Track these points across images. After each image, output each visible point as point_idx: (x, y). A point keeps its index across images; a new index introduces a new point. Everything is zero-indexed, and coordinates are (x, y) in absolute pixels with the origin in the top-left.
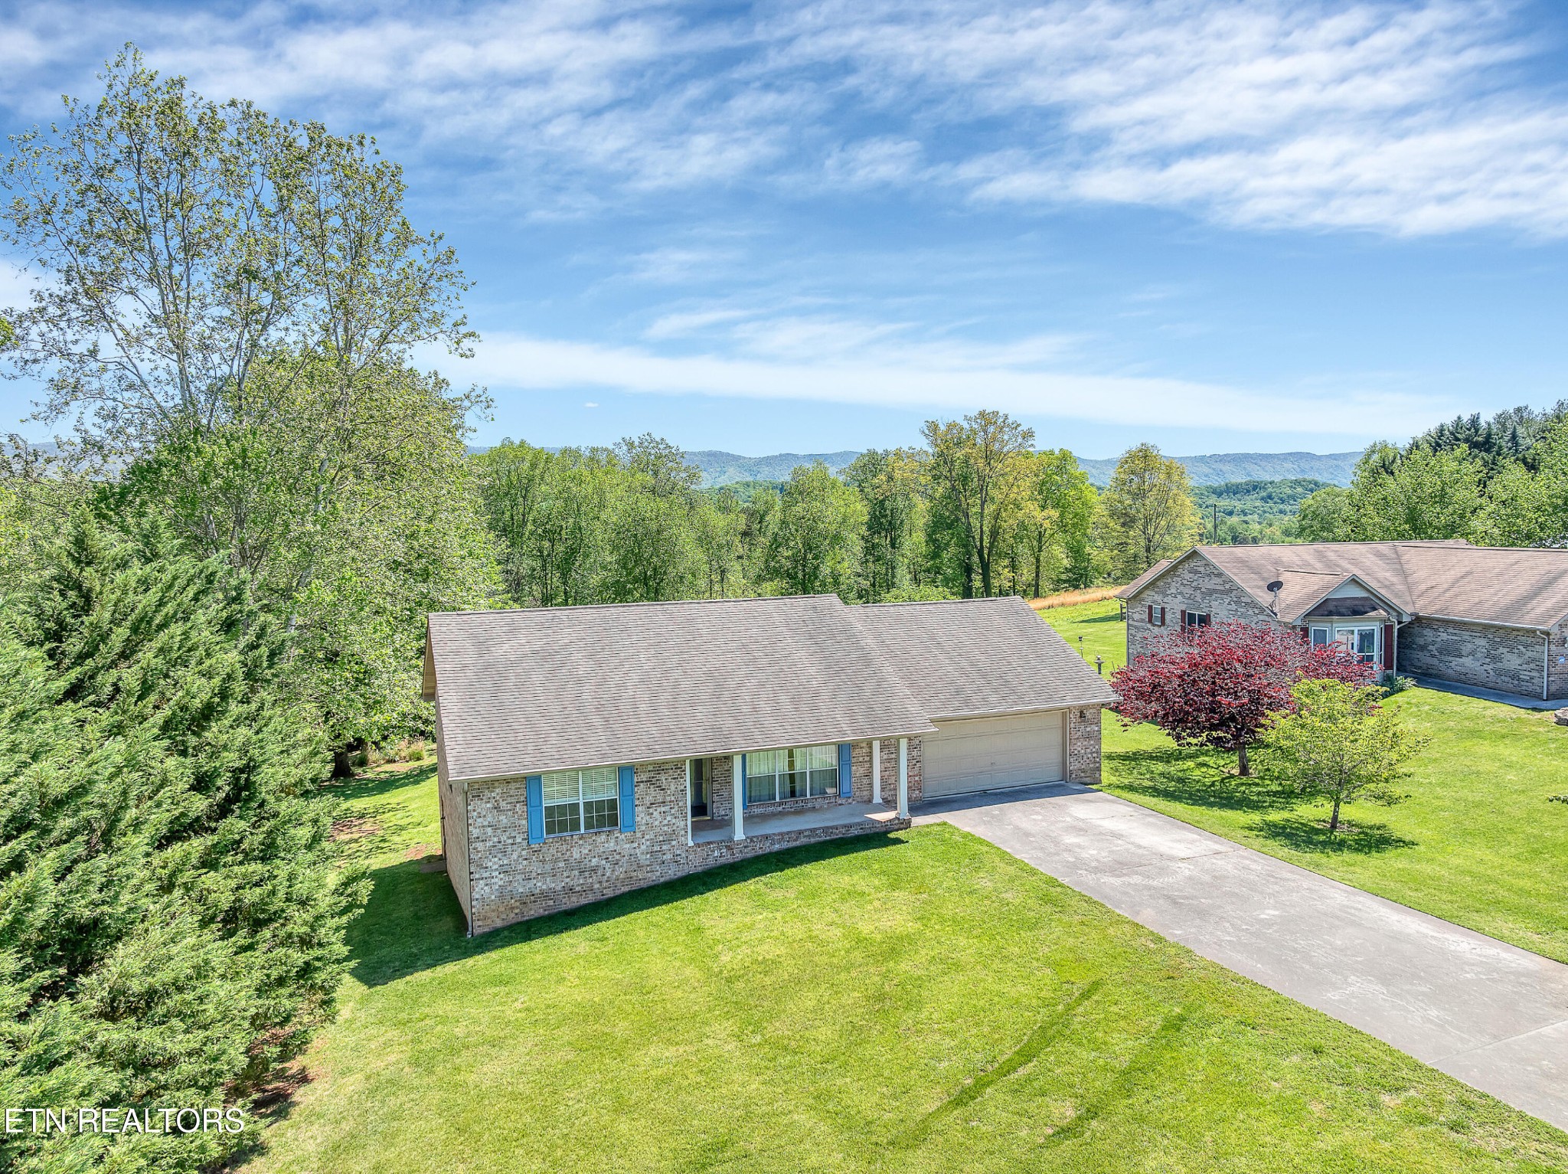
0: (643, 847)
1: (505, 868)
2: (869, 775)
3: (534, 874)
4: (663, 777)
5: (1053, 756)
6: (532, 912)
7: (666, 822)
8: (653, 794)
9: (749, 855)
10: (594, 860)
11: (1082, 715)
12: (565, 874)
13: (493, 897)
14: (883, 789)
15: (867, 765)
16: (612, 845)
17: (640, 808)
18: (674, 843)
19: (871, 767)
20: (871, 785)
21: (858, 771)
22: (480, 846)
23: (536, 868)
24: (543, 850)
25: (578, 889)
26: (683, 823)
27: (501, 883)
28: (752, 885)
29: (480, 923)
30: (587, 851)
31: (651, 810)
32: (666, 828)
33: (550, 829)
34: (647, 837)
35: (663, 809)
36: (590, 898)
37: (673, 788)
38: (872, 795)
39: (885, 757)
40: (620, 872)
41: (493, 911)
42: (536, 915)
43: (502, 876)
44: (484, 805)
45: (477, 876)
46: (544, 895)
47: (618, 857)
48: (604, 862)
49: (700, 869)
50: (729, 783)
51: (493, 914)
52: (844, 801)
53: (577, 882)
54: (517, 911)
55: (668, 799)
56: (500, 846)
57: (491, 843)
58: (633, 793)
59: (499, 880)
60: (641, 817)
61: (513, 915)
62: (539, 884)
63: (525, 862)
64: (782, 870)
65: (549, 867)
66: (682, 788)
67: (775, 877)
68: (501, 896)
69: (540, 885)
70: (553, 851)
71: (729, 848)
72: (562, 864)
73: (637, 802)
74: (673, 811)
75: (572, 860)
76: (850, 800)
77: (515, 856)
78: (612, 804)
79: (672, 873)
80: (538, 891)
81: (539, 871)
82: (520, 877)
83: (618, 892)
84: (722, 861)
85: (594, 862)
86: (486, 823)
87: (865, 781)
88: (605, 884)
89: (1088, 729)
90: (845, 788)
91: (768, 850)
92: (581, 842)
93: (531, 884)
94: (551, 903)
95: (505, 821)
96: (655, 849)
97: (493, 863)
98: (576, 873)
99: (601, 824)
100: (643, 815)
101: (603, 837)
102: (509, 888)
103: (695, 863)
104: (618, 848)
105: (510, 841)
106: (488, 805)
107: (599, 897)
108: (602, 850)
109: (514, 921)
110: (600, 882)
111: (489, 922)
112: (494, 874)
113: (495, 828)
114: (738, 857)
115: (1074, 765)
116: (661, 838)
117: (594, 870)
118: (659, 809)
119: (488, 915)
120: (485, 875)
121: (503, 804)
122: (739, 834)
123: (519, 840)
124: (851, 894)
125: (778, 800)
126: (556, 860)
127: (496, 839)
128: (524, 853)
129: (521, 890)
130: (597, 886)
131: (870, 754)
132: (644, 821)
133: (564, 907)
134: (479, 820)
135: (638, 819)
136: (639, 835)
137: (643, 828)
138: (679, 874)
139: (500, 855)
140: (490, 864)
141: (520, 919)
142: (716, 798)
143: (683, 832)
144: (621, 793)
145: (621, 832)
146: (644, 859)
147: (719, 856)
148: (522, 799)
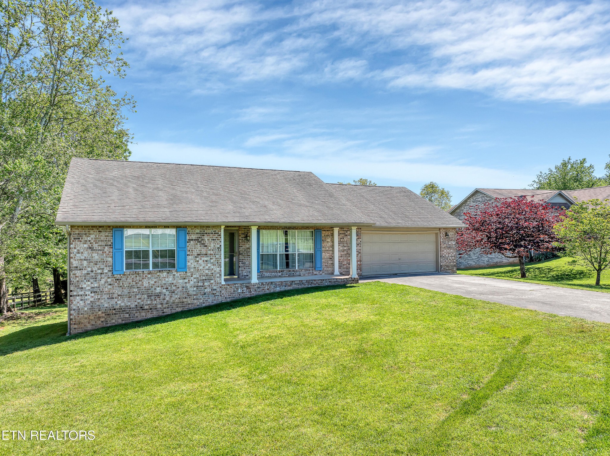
0: (192, 283)
1: (95, 290)
2: (332, 258)
3: (115, 295)
4: (206, 238)
5: (431, 257)
6: (114, 321)
7: (207, 267)
8: (198, 249)
9: (261, 293)
10: (158, 289)
11: (446, 235)
12: (138, 297)
13: (86, 309)
14: (340, 267)
15: (331, 252)
16: (170, 279)
17: (190, 257)
18: (212, 281)
19: (333, 253)
20: (333, 264)
21: (325, 255)
22: (78, 273)
23: (117, 291)
24: (124, 279)
25: (146, 307)
26: (218, 269)
27: (92, 299)
28: (262, 305)
29: (76, 326)
30: (153, 282)
31: (198, 259)
32: (207, 271)
33: (129, 266)
34: (194, 276)
35: (206, 259)
36: (155, 314)
37: (212, 245)
38: (333, 270)
39: (341, 248)
40: (175, 297)
41: (86, 318)
42: (116, 323)
43: (93, 294)
44: (82, 245)
45: (75, 293)
46: (122, 310)
47: (174, 288)
48: (165, 291)
49: (229, 300)
50: (249, 256)
51: (86, 321)
52: (317, 273)
53: (147, 302)
54: (103, 319)
55: (209, 252)
56: (93, 274)
57: (86, 272)
58: (185, 246)
59: (90, 298)
60: (191, 262)
61: (99, 322)
62: (119, 302)
63: (110, 287)
64: (282, 298)
65: (126, 291)
66: (218, 246)
67: (278, 301)
68: (92, 308)
69: (121, 303)
70: (130, 280)
71: (248, 287)
72: (136, 290)
73: (188, 253)
74: (212, 261)
75: (142, 287)
76: (321, 273)
77: (103, 282)
78: (171, 254)
79: (210, 301)
80: (118, 307)
81: (119, 293)
82: (106, 297)
83: (174, 311)
84: (242, 296)
85: (158, 290)
86: (83, 258)
87: (330, 262)
88: (165, 306)
89: (450, 243)
90: (318, 265)
91: (272, 291)
92: (149, 276)
93: (113, 302)
94: (127, 316)
95: (97, 257)
96: (200, 284)
97: (87, 285)
98: (146, 296)
99: (164, 265)
100: (192, 261)
101: (165, 274)
102: (98, 303)
103: (225, 296)
104: (174, 282)
105: (99, 271)
106: (85, 246)
107: (161, 314)
108: (164, 282)
109: (100, 326)
110: (162, 304)
111: (82, 326)
112: (87, 293)
113: (89, 261)
114: (254, 293)
115: (443, 263)
116: (204, 278)
117: (158, 295)
118: (203, 259)
119: (82, 321)
120: (81, 293)
121: (95, 246)
122: (254, 280)
123: (106, 271)
124: (328, 306)
125: (278, 269)
126: (132, 287)
127: (89, 269)
128: (109, 280)
129: (106, 305)
130: (159, 306)
131: (333, 246)
132: (193, 266)
133: (136, 319)
134: (78, 255)
135: (189, 264)
136: (189, 274)
137: (192, 270)
138: (215, 302)
139: (92, 280)
140: (84, 286)
141: (105, 325)
142: (241, 265)
143: (218, 275)
144: (178, 246)
145: (177, 271)
146: (192, 290)
147: (241, 292)
148: (109, 243)
